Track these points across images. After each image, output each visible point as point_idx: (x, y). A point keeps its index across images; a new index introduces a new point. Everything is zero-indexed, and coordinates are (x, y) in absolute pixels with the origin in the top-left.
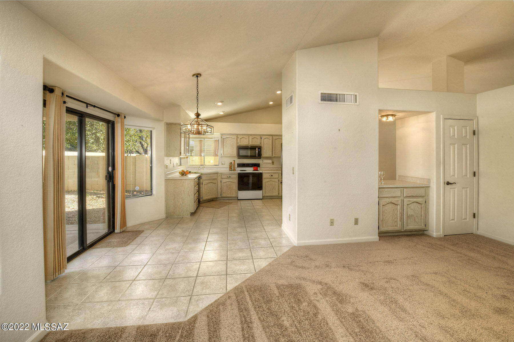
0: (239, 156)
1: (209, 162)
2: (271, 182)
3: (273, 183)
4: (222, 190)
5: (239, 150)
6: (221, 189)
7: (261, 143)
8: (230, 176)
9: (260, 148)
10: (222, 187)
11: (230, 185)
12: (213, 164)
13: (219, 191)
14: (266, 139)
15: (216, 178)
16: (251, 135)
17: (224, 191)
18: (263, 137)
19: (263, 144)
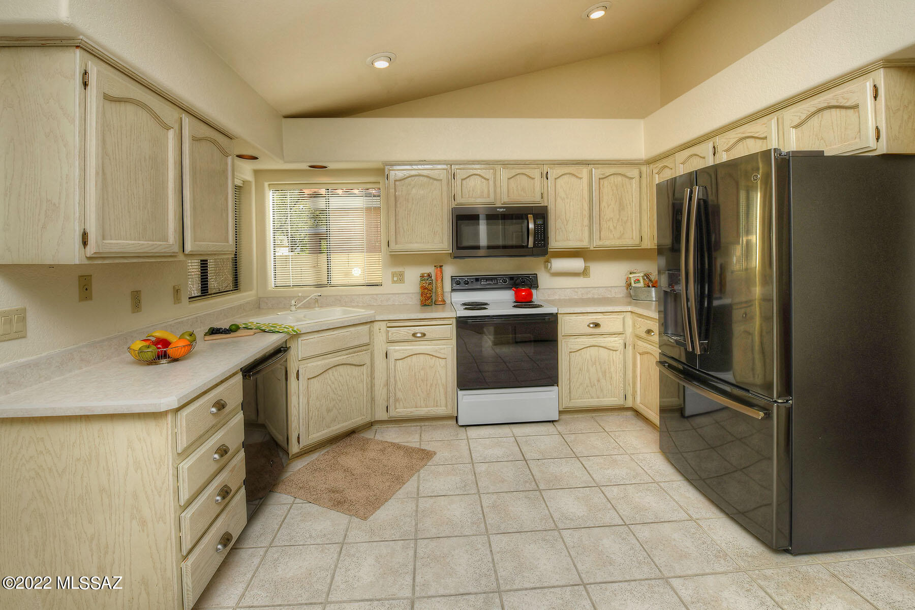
0: (458, 248)
1: (347, 274)
2: (593, 351)
3: (604, 353)
4: (392, 388)
5: (459, 222)
6: (387, 384)
7: (545, 195)
8: (422, 329)
9: (541, 214)
10: (392, 380)
11: (422, 369)
12: (362, 282)
13: (380, 393)
14: (566, 178)
15: (366, 340)
16: (505, 164)
17: (400, 395)
18: (554, 173)
19: (551, 198)
